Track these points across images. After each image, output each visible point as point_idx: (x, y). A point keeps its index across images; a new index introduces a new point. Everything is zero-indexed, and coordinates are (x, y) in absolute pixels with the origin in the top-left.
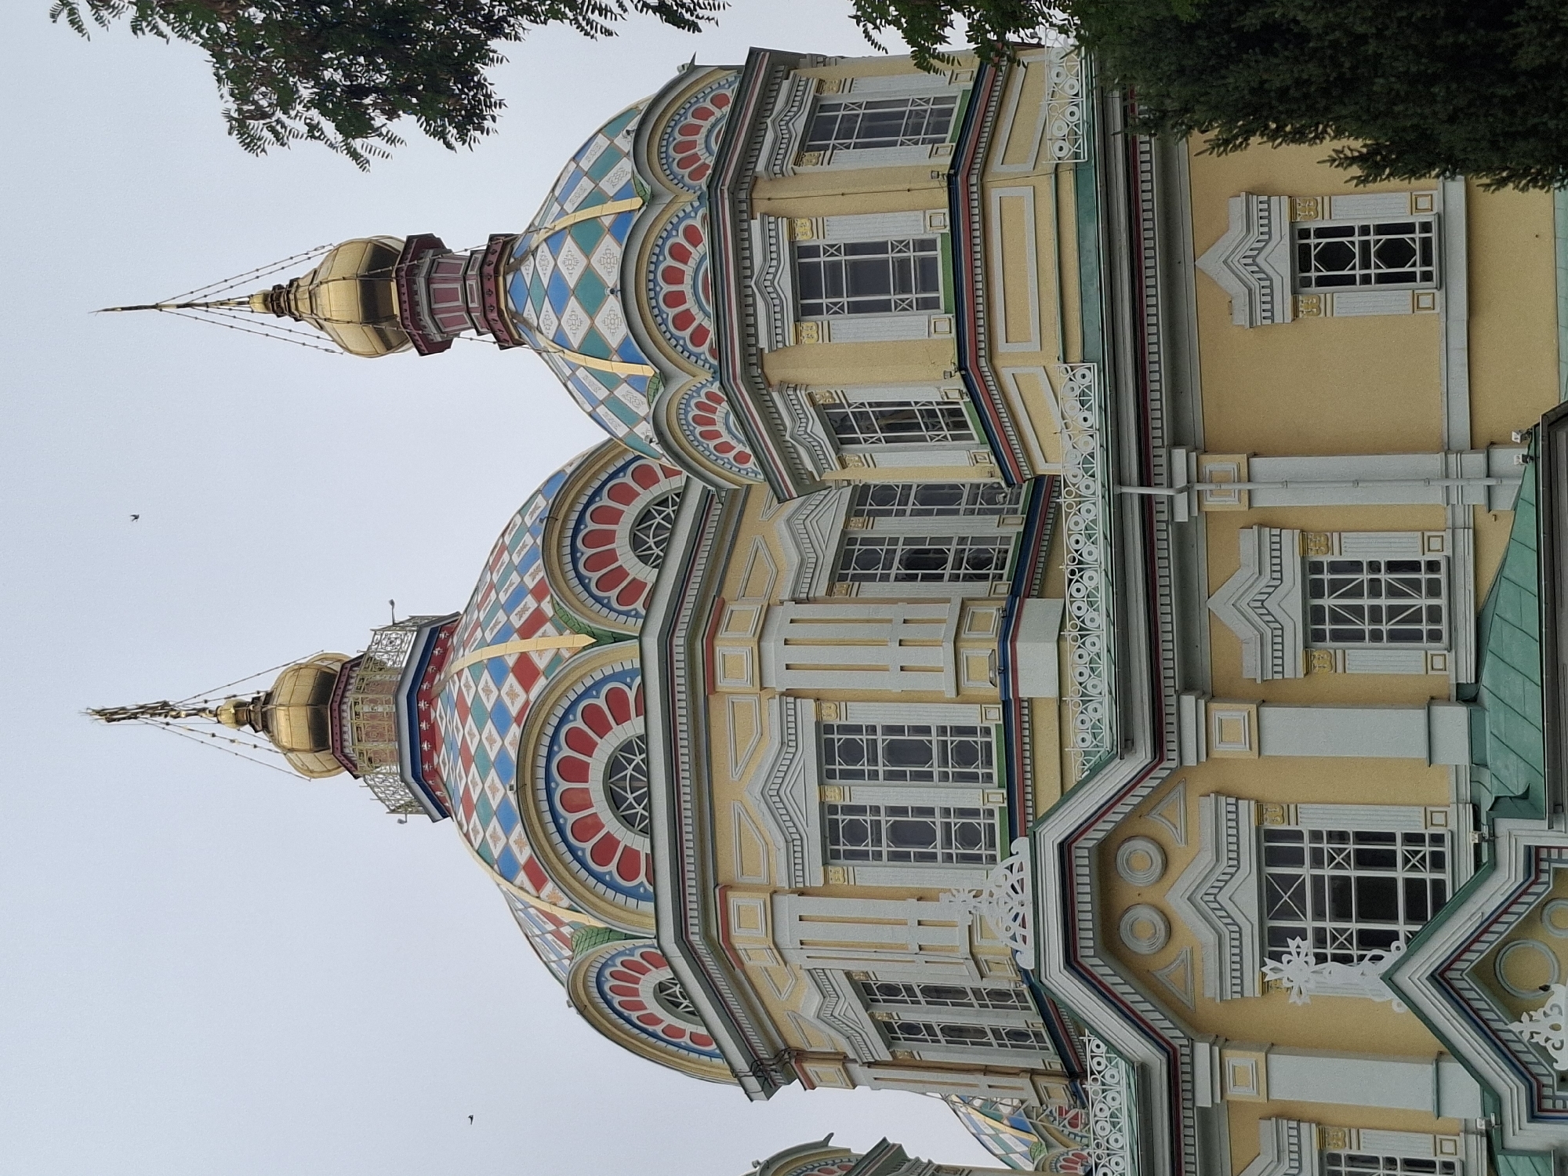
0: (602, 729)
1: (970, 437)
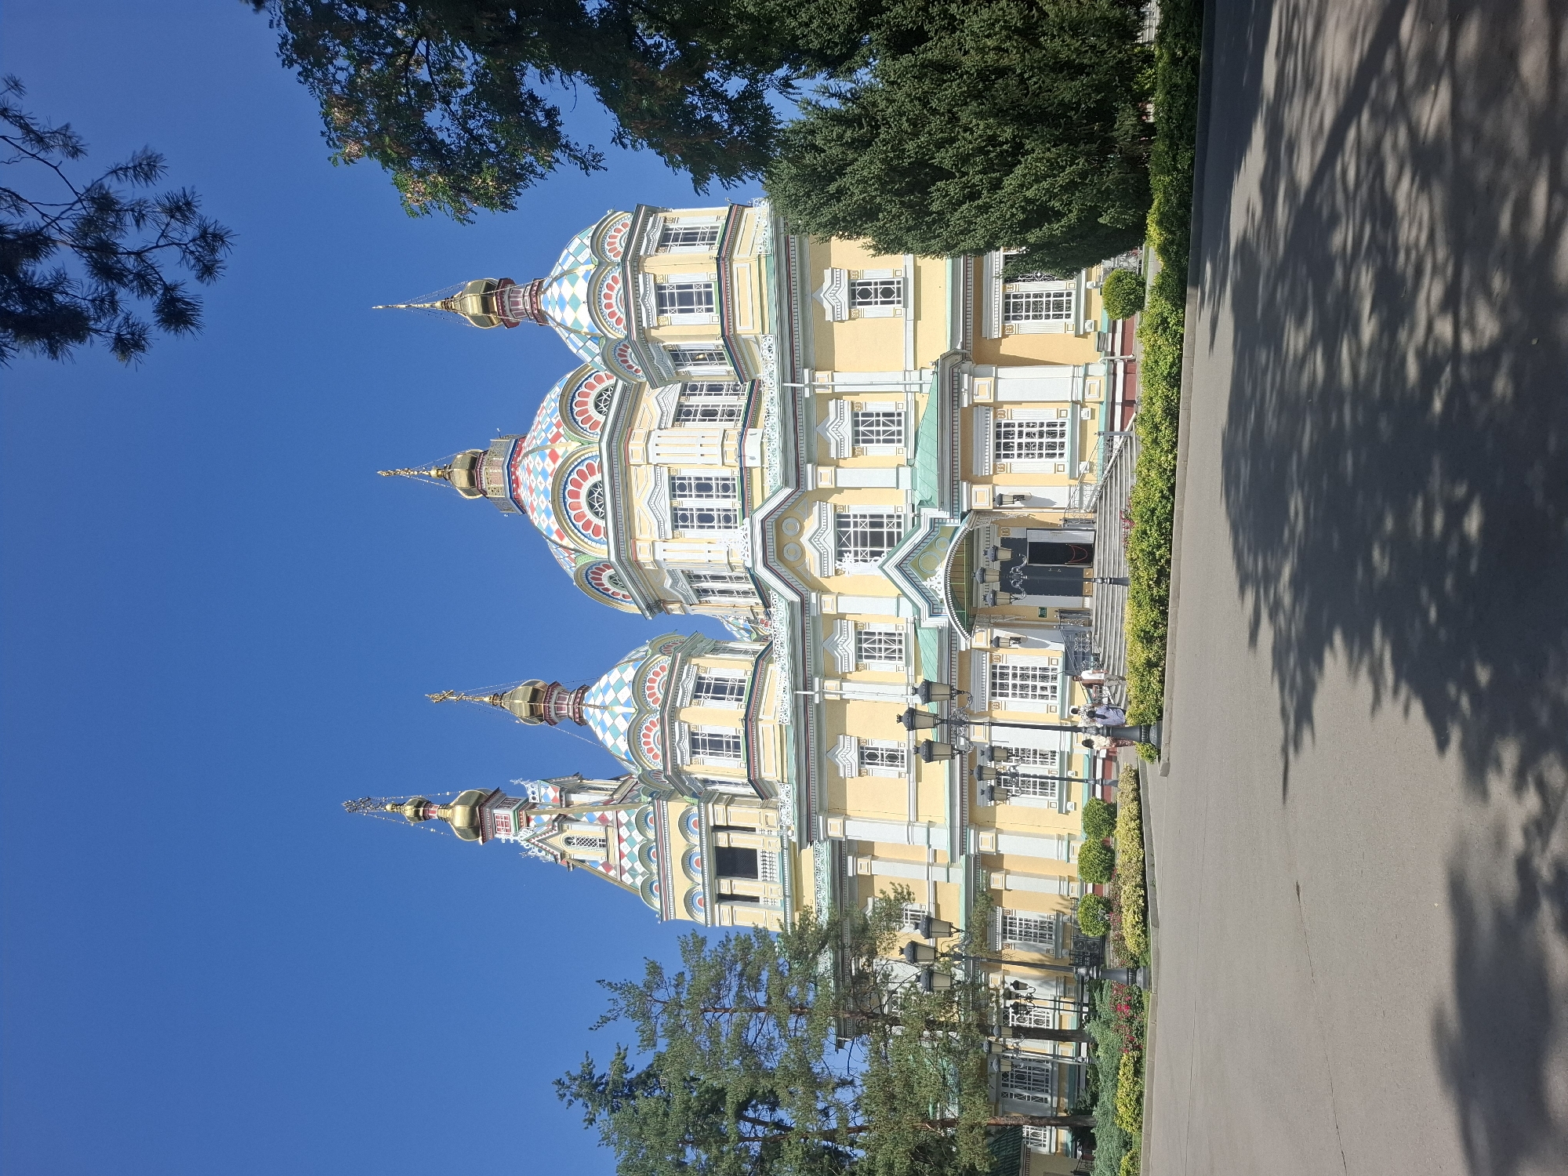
0: (585, 478)
1: (726, 364)
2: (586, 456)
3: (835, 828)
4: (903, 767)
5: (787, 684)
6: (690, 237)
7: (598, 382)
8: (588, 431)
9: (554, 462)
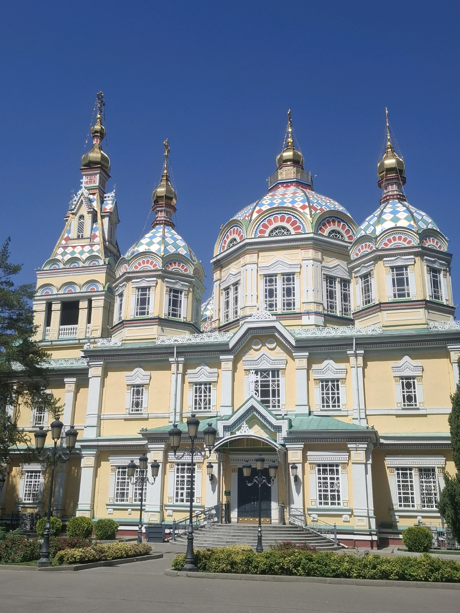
0: (292, 225)
1: (363, 305)
2: (305, 226)
3: (95, 371)
4: (132, 410)
5: (180, 342)
6: (436, 284)
7: (347, 232)
8: (319, 226)
9: (301, 208)
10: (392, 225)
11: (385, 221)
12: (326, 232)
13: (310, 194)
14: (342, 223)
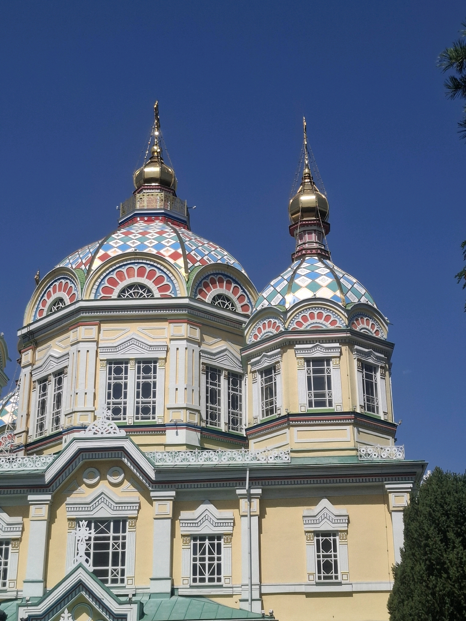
1: (264, 416)
2: (176, 285)
6: (369, 388)
7: (241, 298)
8: (197, 287)
9: (171, 256)
10: (309, 294)
11: (299, 287)
12: (208, 296)
13: (185, 235)
14: (233, 285)
